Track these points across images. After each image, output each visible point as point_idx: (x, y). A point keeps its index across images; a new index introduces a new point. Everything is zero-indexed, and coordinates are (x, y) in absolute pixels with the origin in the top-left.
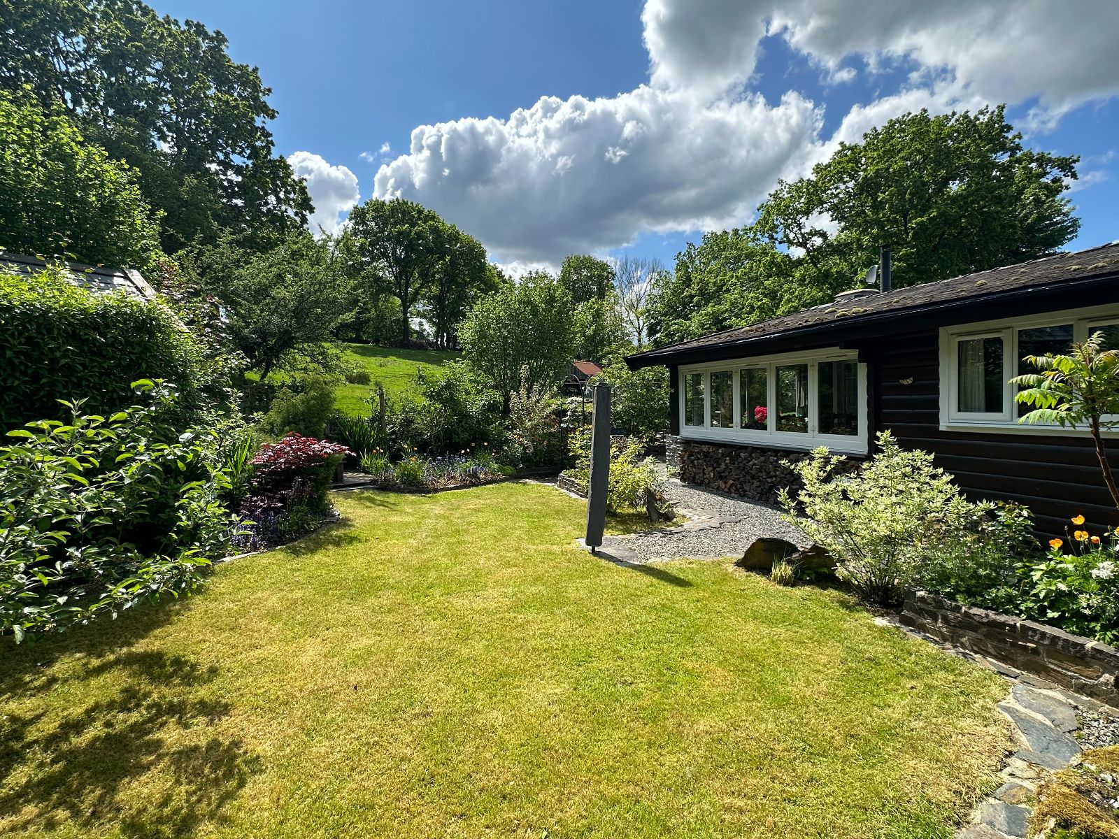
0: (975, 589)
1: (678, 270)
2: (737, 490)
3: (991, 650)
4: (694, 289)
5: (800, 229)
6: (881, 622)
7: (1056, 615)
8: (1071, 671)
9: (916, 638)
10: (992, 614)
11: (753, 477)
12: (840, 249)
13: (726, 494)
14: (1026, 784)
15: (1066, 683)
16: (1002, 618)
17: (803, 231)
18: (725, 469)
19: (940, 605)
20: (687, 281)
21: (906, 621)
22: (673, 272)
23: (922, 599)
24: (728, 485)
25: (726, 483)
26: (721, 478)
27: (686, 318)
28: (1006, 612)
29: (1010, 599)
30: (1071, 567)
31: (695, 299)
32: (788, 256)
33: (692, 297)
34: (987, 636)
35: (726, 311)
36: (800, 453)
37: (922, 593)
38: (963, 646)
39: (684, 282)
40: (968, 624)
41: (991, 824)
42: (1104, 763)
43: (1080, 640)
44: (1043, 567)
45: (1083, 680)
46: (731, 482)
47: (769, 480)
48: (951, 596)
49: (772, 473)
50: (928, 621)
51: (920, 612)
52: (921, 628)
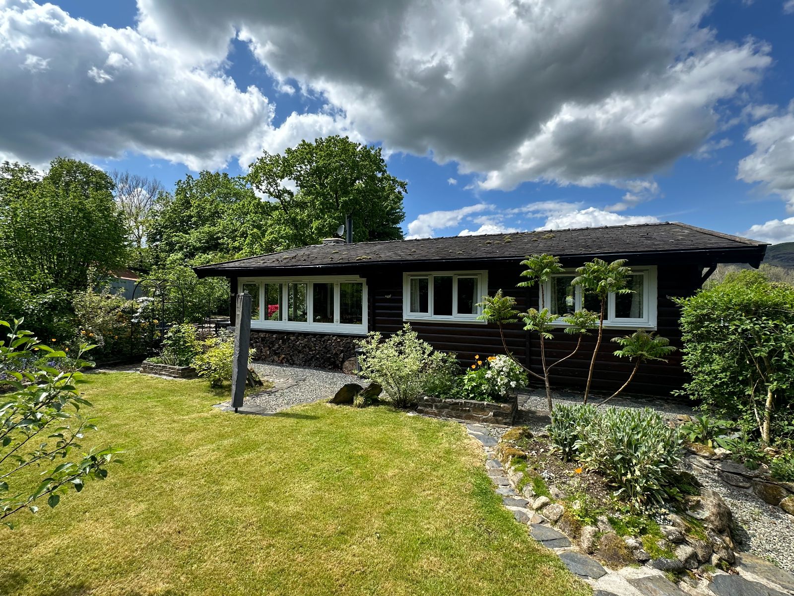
0: (446, 391)
1: (177, 194)
2: (288, 361)
3: (454, 415)
4: (193, 211)
5: (277, 187)
6: (410, 414)
7: (473, 395)
8: (481, 416)
9: (427, 418)
10: (453, 400)
11: (299, 352)
12: (302, 205)
13: (281, 364)
14: (492, 452)
15: (479, 421)
16: (457, 401)
17: (279, 188)
18: (279, 348)
19: (434, 401)
20: (187, 204)
21: (420, 412)
22: (173, 194)
23: (427, 400)
24: (281, 359)
25: (279, 357)
26: (276, 354)
27: (186, 232)
28: (458, 398)
29: (458, 392)
30: (474, 375)
31: (194, 219)
32: (268, 202)
33: (191, 217)
34: (452, 409)
35: (220, 231)
36: (330, 335)
37: (426, 398)
38: (443, 416)
39: (183, 204)
40: (445, 406)
41: (493, 467)
42: (508, 438)
43: (482, 402)
44: (466, 377)
45: (484, 417)
46: (283, 356)
47: (311, 353)
48: (438, 396)
49: (313, 348)
50: (429, 409)
51: (425, 406)
52: (427, 413)
